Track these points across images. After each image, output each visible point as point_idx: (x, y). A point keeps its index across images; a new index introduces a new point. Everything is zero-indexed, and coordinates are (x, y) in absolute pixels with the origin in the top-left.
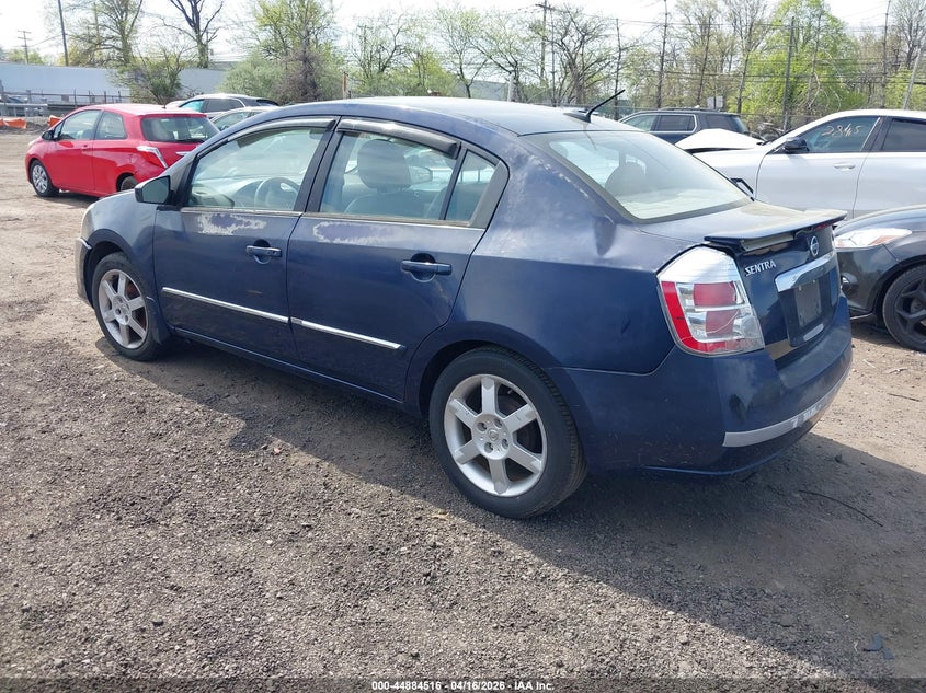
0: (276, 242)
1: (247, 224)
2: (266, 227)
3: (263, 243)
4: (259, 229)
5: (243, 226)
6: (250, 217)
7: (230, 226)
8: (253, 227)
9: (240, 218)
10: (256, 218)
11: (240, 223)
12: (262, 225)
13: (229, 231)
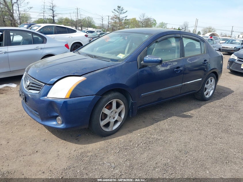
0: (181, 67)
1: (173, 64)
2: (177, 64)
3: (178, 68)
4: (176, 64)
5: (172, 65)
6: (172, 62)
7: (168, 66)
8: (174, 64)
9: (170, 63)
10: (174, 62)
11: (170, 64)
12: (176, 63)
13: (168, 68)
